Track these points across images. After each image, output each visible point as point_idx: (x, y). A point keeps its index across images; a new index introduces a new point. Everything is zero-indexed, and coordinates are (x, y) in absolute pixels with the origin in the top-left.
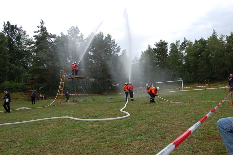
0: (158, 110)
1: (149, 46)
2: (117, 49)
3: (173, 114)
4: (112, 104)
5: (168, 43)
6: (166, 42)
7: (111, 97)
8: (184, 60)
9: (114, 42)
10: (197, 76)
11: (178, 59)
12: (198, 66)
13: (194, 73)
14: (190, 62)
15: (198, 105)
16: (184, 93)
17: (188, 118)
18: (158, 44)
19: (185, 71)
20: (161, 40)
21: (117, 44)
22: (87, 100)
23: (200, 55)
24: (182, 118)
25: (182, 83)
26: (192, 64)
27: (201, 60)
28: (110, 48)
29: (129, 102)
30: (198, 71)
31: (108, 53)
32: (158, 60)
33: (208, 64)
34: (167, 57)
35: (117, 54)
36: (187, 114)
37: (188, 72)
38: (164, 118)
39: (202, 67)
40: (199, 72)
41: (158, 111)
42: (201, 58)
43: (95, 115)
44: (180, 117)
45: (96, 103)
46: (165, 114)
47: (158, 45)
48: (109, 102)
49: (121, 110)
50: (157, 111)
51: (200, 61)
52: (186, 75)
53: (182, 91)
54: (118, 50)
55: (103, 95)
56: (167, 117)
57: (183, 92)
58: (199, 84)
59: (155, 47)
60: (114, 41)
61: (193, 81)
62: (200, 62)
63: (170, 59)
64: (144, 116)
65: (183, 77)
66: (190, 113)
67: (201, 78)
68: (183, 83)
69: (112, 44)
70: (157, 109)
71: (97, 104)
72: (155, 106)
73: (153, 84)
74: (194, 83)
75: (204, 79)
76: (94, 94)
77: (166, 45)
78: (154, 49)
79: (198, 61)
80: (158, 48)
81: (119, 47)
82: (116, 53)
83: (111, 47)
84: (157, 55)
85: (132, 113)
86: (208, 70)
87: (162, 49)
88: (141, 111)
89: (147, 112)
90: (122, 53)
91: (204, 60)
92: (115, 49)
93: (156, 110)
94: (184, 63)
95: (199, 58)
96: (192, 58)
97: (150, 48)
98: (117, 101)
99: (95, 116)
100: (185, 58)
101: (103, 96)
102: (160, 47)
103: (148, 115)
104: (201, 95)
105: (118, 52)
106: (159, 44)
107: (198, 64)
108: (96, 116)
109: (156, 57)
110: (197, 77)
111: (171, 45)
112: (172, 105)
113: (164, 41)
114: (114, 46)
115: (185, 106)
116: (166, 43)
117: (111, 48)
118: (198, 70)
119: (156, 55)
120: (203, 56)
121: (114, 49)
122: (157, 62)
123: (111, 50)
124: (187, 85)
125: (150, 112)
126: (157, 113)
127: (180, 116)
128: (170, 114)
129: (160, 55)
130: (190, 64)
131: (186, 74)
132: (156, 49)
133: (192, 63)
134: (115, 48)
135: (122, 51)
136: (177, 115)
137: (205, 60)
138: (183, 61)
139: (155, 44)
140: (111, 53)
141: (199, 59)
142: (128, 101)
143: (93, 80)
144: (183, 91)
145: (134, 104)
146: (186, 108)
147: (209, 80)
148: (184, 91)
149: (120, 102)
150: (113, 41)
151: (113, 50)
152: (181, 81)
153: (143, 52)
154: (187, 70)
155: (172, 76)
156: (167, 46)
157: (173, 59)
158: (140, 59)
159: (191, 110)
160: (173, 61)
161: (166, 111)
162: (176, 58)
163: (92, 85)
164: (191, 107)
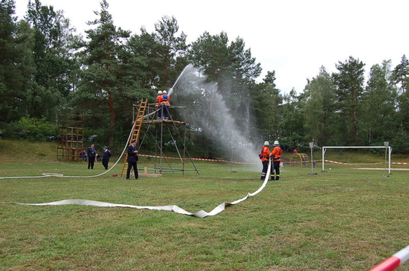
0: (331, 205)
1: (323, 67)
2: (254, 70)
3: (362, 216)
4: (235, 182)
5: (365, 65)
6: (361, 62)
7: (234, 169)
8: (397, 103)
9: (248, 54)
11: (383, 100)
16: (391, 174)
17: (395, 230)
18: (343, 65)
19: (398, 127)
20: (351, 58)
21: (254, 60)
22: (183, 170)
24: (382, 227)
25: (388, 153)
28: (241, 66)
31: (235, 77)
32: (340, 100)
34: (361, 95)
35: (253, 81)
36: (394, 220)
37: (404, 130)
38: (342, 224)
41: (331, 208)
43: (196, 203)
44: (378, 225)
45: (202, 178)
47: (344, 68)
48: (228, 179)
50: (328, 208)
52: (400, 136)
53: (388, 171)
54: (257, 71)
55: (218, 162)
56: (348, 223)
57: (389, 172)
59: (338, 72)
60: (249, 52)
63: (366, 99)
64: (299, 216)
65: (393, 139)
66: (400, 218)
68: (391, 154)
69: (244, 59)
70: (328, 203)
71: (203, 180)
72: (325, 196)
73: (325, 149)
76: (198, 158)
77: (361, 69)
78: (334, 75)
80: (343, 73)
81: (259, 64)
82: (251, 77)
83: (243, 64)
84: (340, 88)
85: (275, 207)
87: (352, 77)
88: (293, 204)
89: (306, 207)
90: (265, 78)
92: (250, 69)
93: (327, 205)
94: (397, 110)
97: (324, 73)
98: (246, 178)
99: (196, 206)
100: (401, 99)
101: (216, 165)
102: (347, 72)
103: (309, 213)
105: (256, 76)
106: (346, 65)
108: (199, 206)
109: (337, 92)
111: (371, 69)
112: (363, 197)
113: (357, 59)
114: (248, 62)
115: (391, 202)
116: (361, 65)
117: (243, 67)
119: (337, 88)
121: (248, 69)
122: (337, 104)
123: (242, 70)
124: (401, 157)
125: (314, 208)
126: (327, 211)
127: (378, 223)
128: (355, 215)
129: (346, 88)
131: (399, 133)
132: (338, 74)
134: (251, 66)
135: (267, 74)
136: (372, 220)
138: (395, 106)
139: (336, 65)
140: (241, 76)
144: (389, 169)
145: (280, 187)
146: (393, 207)
148: (391, 171)
149: (252, 180)
150: (247, 51)
151: (246, 70)
152: (388, 149)
153: (311, 80)
154: (402, 125)
155: (369, 136)
156: (363, 71)
157: (374, 99)
158: (302, 94)
159: (404, 213)
160: (373, 104)
161: (349, 209)
162: (379, 98)
163: (196, 140)
164: (405, 207)
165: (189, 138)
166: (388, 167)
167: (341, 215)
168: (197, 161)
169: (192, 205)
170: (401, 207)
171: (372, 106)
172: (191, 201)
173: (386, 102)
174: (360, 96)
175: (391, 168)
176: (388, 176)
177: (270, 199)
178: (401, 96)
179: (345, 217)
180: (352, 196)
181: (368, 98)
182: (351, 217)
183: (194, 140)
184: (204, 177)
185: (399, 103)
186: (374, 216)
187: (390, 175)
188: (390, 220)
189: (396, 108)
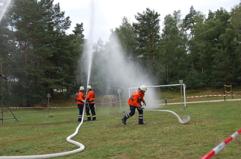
0: (138, 138)
1: (125, 19)
2: (64, 23)
3: (164, 145)
4: (52, 126)
5: (160, 15)
6: (157, 13)
7: (51, 114)
8: (188, 47)
9: (58, 8)
10: (210, 76)
11: (177, 45)
12: (213, 59)
13: (206, 71)
14: (199, 52)
15: (210, 130)
16: (186, 107)
17: (192, 154)
18: (141, 16)
19: (190, 67)
20: (148, 9)
21: (63, 13)
22: (2, 119)
23: (218, 39)
24: (181, 153)
25: (183, 89)
26: (202, 55)
27: (219, 48)
28: (51, 20)
29: (85, 123)
30: (214, 68)
31: (46, 30)
32: (141, 46)
33: (230, 55)
34: (158, 41)
35: (64, 33)
36: (190, 146)
37: (195, 69)
38: (148, 153)
39: (221, 61)
40: (215, 69)
42: (218, 44)
43: (16, 149)
44: (178, 151)
45: (21, 125)
46: (149, 145)
47: (142, 18)
48: (46, 124)
49: (68, 139)
50: (136, 141)
51: (217, 49)
52: (192, 74)
53: (184, 104)
54: (67, 23)
55: (36, 109)
56: (153, 152)
57: (185, 105)
58: (213, 91)
59: (137, 22)
60: (59, 6)
61: (204, 86)
62: (216, 51)
63: (162, 44)
64: (111, 150)
65: (187, 78)
66: (195, 144)
67: (217, 81)
68: (186, 90)
69: (53, 12)
70: (136, 137)
71: (22, 127)
72: (133, 130)
74: (205, 89)
75: (223, 81)
76: (16, 107)
77: (157, 19)
78: (134, 25)
79: (213, 49)
80: (142, 23)
81: (68, 18)
82: (61, 30)
83: (53, 17)
84: (140, 36)
85: (90, 144)
86: (230, 65)
87: (149, 26)
88: (105, 141)
89: (117, 142)
90: (74, 30)
91: (224, 48)
92: (60, 21)
93: (135, 139)
94: (188, 53)
95: (216, 45)
96: (203, 44)
97: (126, 23)
98: (62, 121)
99: (16, 151)
100: (191, 43)
101: (35, 111)
102: (145, 22)
103: (119, 147)
104: (216, 111)
105: (66, 28)
106: (144, 16)
107: (213, 56)
108: (19, 151)
109: (137, 39)
110: (211, 78)
111: (165, 18)
112: (164, 129)
113: (153, 11)
114: (58, 16)
115: (187, 131)
116: (157, 15)
117: (53, 20)
118: (214, 66)
119: (138, 36)
120: (222, 41)
121: (58, 22)
122: (139, 50)
123: (52, 23)
124: (193, 92)
125: (124, 142)
126: (135, 144)
127: (178, 149)
128: (159, 145)
129: (146, 36)
130: (199, 55)
131: (191, 72)
132: (137, 24)
133: (203, 54)
134: (61, 19)
135: (76, 26)
136: (172, 147)
137: (225, 49)
138: (186, 49)
139: (136, 17)
140: (52, 29)
141: (215, 47)
142: (84, 121)
143: (16, 80)
144: (185, 103)
146: (189, 135)
147: (232, 85)
148: (187, 104)
149: (68, 122)
150: (56, 6)
151: (57, 23)
152: (183, 86)
153: (114, 30)
154: (193, 65)
155: (167, 76)
156: (158, 20)
157: (169, 44)
159: (198, 138)
160: (168, 48)
161: (153, 140)
162: (173, 43)
163: (13, 89)
164: (199, 134)
165: (7, 88)
166: (184, 102)
167: (147, 146)
168: (15, 110)
169: (13, 151)
170: (196, 134)
171: (167, 50)
172: (11, 147)
173: (179, 47)
174: (157, 43)
175: (186, 102)
176: (185, 109)
177: (85, 138)
178: (190, 41)
179: (151, 147)
180: (156, 129)
181: (164, 43)
182: (155, 147)
183: (11, 90)
184: (23, 123)
185: (190, 47)
186: (174, 144)
187: (186, 108)
188: (187, 146)
189: (187, 51)
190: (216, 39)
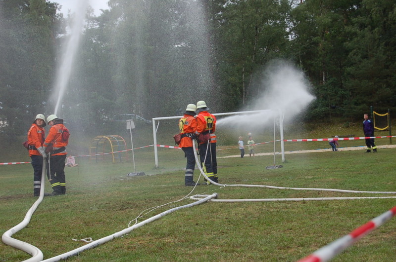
0: (171, 233)
8: (291, 24)
10: (341, 92)
11: (265, 19)
12: (347, 52)
13: (331, 81)
14: (315, 35)
15: (338, 214)
16: (286, 162)
23: (359, 6)
26: (322, 43)
27: (362, 26)
29: (49, 199)
30: (349, 74)
33: (386, 45)
34: (223, 10)
36: (290, 251)
39: (365, 57)
40: (353, 76)
41: (170, 240)
42: (360, 19)
46: (196, 251)
49: (7, 236)
50: (166, 240)
51: (355, 29)
53: (280, 156)
57: (283, 159)
58: (348, 127)
61: (326, 115)
62: (355, 34)
63: (233, 17)
66: (302, 245)
67: (356, 104)
70: (166, 231)
73: (156, 121)
74: (329, 122)
75: (370, 104)
79: (348, 29)
86: (387, 67)
91: (373, 28)
93: (163, 235)
94: (290, 38)
95: (354, 20)
96: (325, 18)
100: (297, 15)
103: (125, 255)
104: (353, 172)
107: (348, 44)
110: (343, 97)
112: (233, 212)
118: (348, 69)
120: (368, 12)
128: (219, 249)
130: (316, 44)
133: (326, 40)
136: (249, 255)
137: (376, 29)
138: (288, 30)
141: (353, 24)
142: (45, 196)
144: (283, 153)
145: (68, 207)
146: (290, 225)
147: (391, 112)
148: (286, 156)
157: (247, 17)
158: (106, 12)
159: (308, 234)
160: (245, 27)
161: (206, 237)
162: (257, 16)
164: (312, 223)
166: (280, 150)
167: (191, 252)
170: (304, 223)
171: (243, 31)
173: (270, 23)
174: (220, 13)
175: (285, 150)
176: (281, 167)
177: (45, 233)
178: (296, 10)
179: (199, 255)
180: (212, 212)
181: (236, 15)
182: (209, 253)
185: (294, 24)
186: (254, 246)
187: (284, 165)
188: (283, 251)
189: (288, 33)
190: (355, 7)
